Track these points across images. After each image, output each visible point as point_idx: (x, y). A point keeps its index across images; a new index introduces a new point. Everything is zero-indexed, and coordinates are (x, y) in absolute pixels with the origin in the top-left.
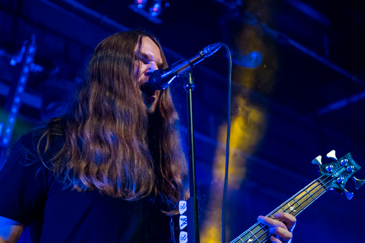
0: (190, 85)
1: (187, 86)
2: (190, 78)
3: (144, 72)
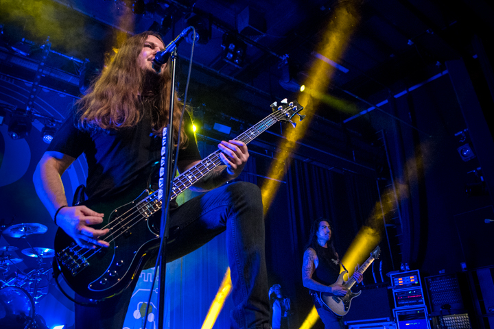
2: (175, 52)
3: (152, 54)
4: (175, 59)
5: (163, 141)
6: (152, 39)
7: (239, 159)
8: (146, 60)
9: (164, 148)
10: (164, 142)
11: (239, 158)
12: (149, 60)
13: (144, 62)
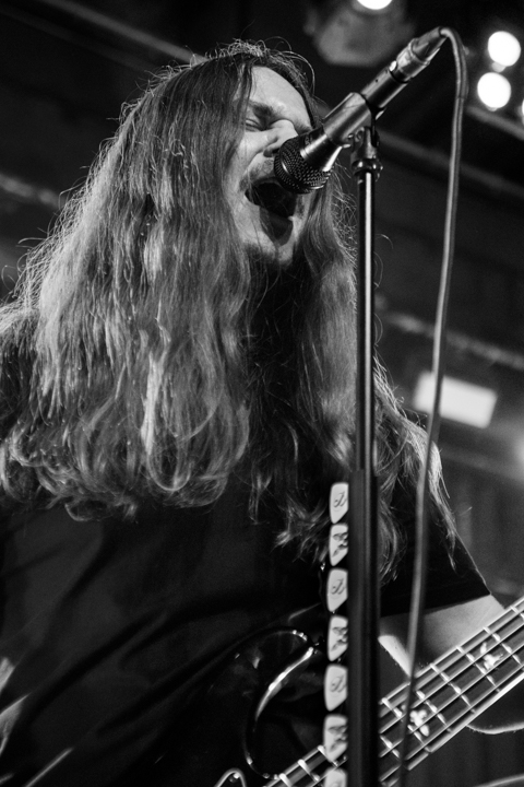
0: (368, 162)
1: (361, 164)
2: (369, 144)
3: (259, 151)
4: (368, 176)
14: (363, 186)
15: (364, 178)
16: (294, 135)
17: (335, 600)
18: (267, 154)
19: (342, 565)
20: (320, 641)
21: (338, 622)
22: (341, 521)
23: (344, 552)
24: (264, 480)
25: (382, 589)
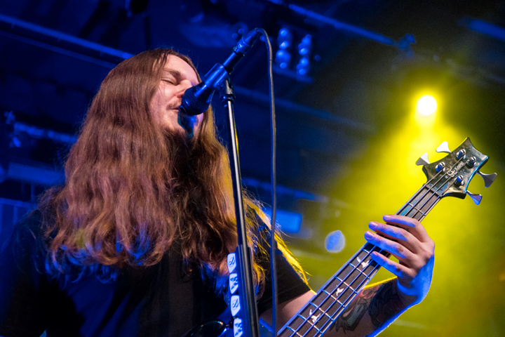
0: (228, 96)
1: (224, 98)
2: (228, 87)
3: (174, 95)
4: (229, 103)
5: (231, 284)
6: (175, 63)
7: (415, 256)
8: (164, 108)
9: (235, 299)
10: (233, 287)
11: (414, 251)
12: (169, 108)
13: (160, 116)
14: (227, 108)
15: (227, 104)
16: (191, 86)
17: (235, 311)
18: (178, 97)
19: (236, 293)
20: (229, 323)
21: (238, 321)
22: (233, 272)
23: (237, 286)
24: (188, 251)
25: (257, 301)
